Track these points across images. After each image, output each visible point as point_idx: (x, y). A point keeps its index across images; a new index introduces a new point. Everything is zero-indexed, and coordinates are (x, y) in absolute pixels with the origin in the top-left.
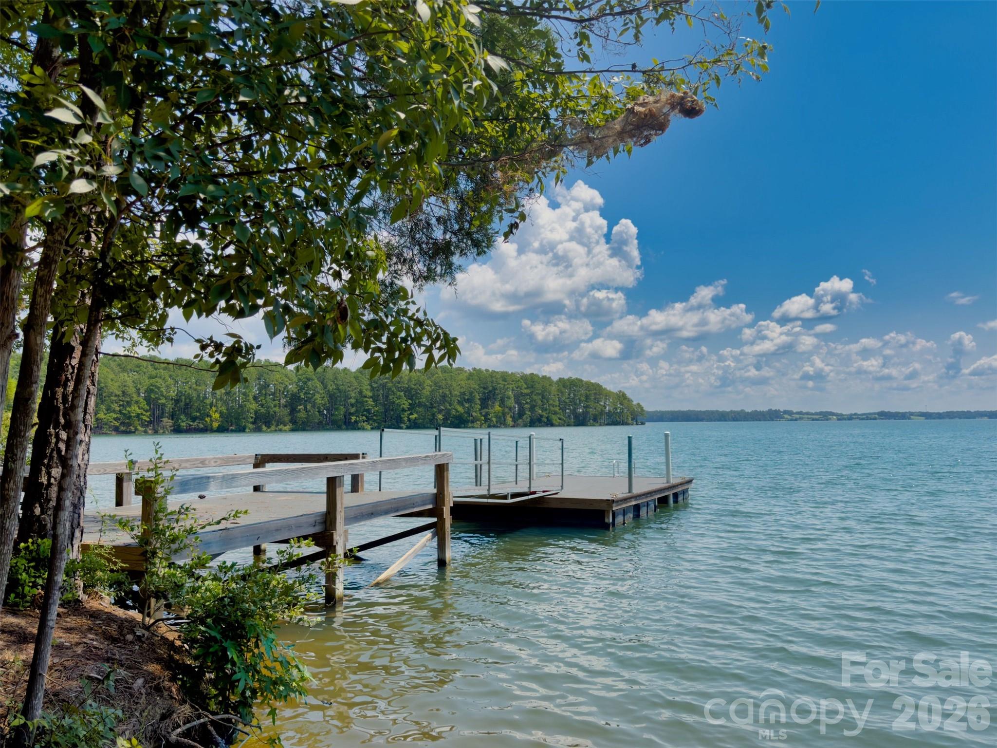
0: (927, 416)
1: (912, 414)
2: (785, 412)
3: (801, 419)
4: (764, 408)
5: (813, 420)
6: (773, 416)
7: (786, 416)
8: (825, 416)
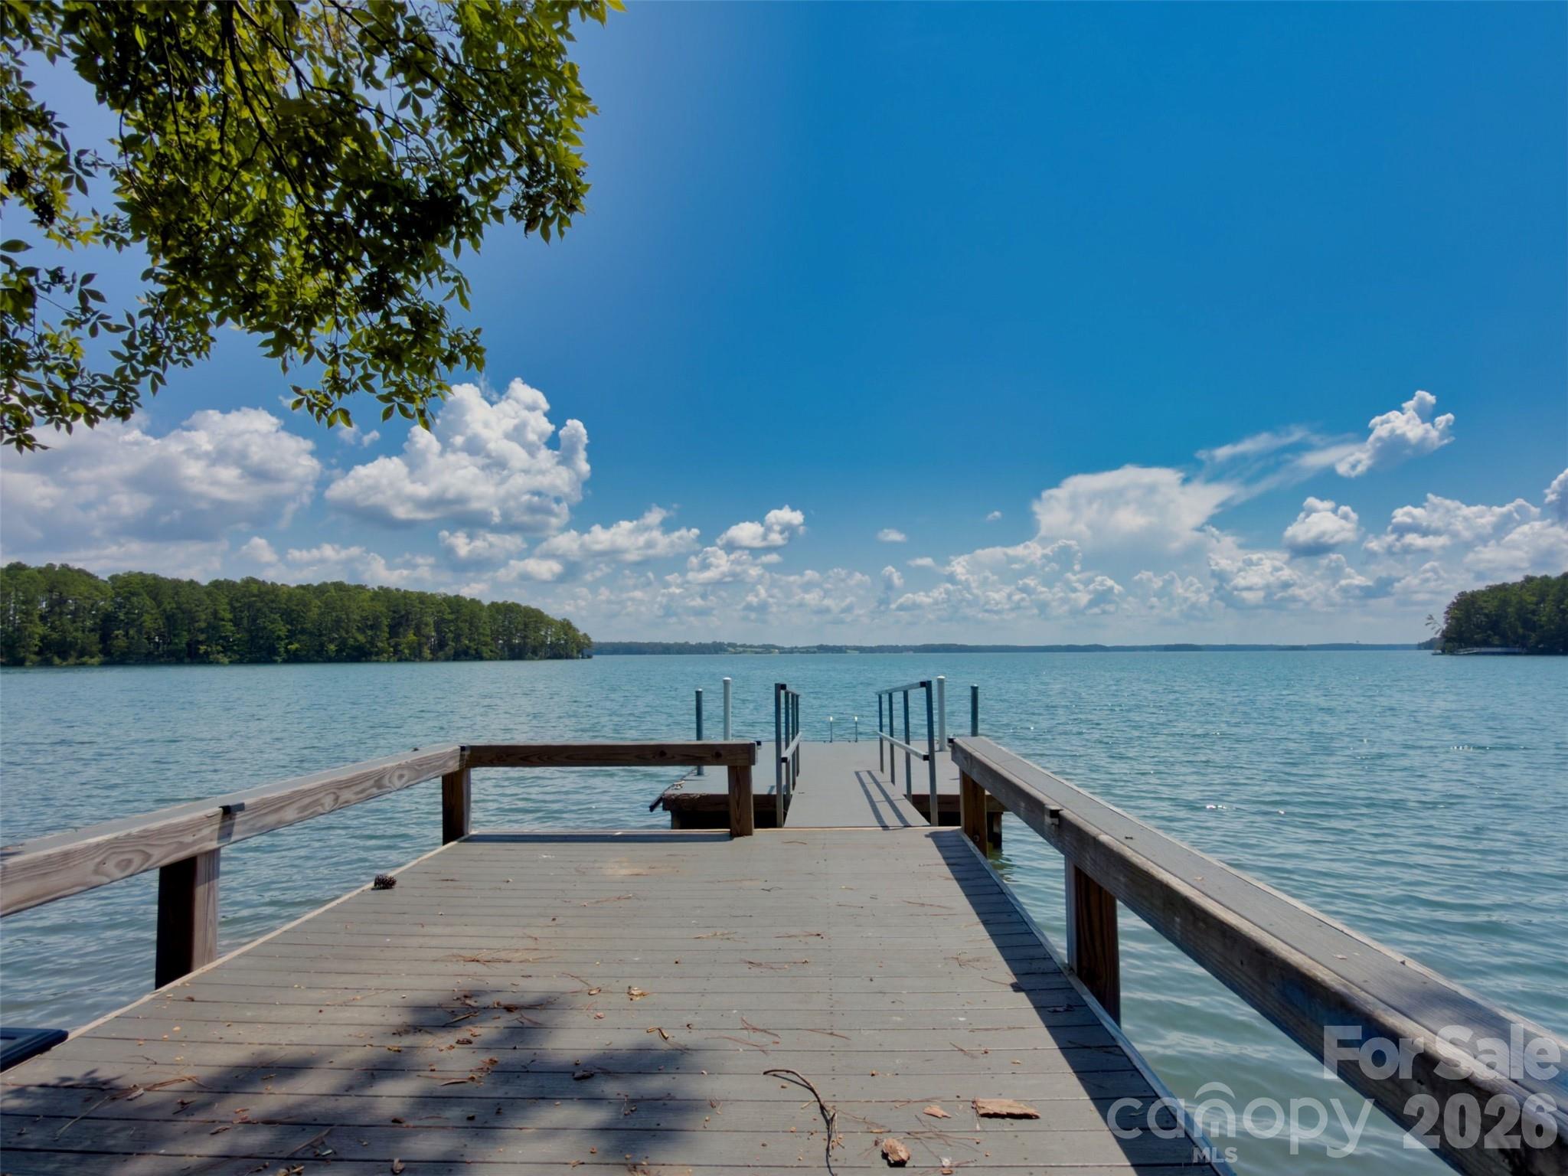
0: (861, 650)
1: (847, 648)
2: (730, 645)
3: (744, 652)
4: (708, 640)
5: (757, 653)
6: (717, 648)
7: (730, 649)
8: (767, 649)
